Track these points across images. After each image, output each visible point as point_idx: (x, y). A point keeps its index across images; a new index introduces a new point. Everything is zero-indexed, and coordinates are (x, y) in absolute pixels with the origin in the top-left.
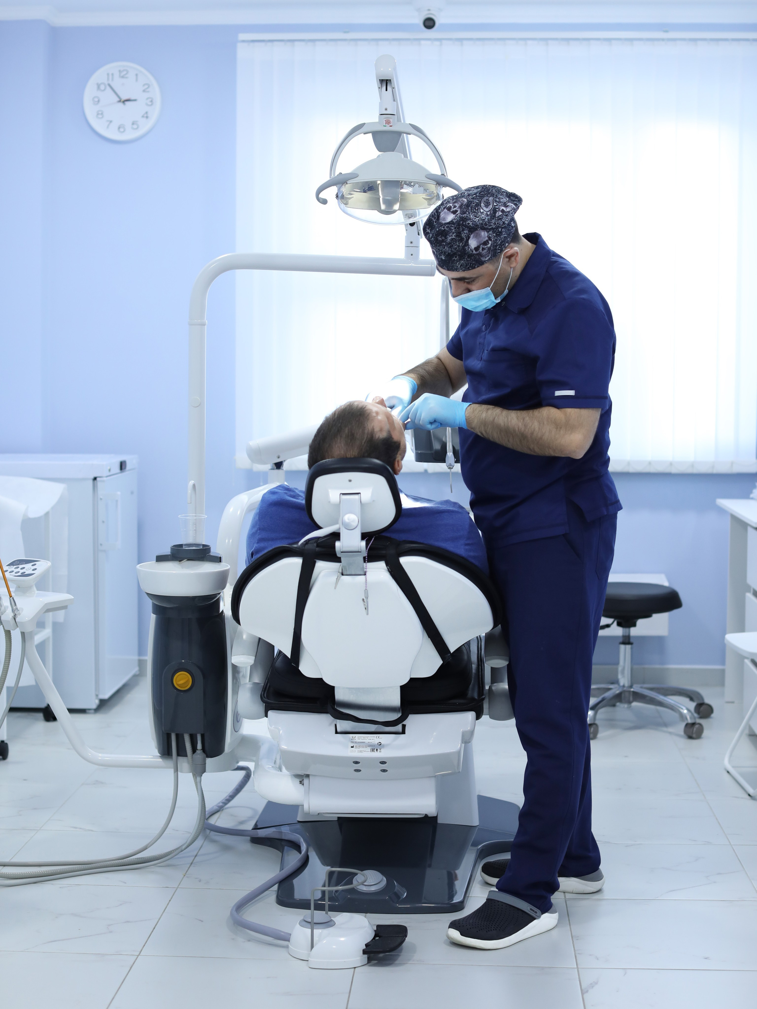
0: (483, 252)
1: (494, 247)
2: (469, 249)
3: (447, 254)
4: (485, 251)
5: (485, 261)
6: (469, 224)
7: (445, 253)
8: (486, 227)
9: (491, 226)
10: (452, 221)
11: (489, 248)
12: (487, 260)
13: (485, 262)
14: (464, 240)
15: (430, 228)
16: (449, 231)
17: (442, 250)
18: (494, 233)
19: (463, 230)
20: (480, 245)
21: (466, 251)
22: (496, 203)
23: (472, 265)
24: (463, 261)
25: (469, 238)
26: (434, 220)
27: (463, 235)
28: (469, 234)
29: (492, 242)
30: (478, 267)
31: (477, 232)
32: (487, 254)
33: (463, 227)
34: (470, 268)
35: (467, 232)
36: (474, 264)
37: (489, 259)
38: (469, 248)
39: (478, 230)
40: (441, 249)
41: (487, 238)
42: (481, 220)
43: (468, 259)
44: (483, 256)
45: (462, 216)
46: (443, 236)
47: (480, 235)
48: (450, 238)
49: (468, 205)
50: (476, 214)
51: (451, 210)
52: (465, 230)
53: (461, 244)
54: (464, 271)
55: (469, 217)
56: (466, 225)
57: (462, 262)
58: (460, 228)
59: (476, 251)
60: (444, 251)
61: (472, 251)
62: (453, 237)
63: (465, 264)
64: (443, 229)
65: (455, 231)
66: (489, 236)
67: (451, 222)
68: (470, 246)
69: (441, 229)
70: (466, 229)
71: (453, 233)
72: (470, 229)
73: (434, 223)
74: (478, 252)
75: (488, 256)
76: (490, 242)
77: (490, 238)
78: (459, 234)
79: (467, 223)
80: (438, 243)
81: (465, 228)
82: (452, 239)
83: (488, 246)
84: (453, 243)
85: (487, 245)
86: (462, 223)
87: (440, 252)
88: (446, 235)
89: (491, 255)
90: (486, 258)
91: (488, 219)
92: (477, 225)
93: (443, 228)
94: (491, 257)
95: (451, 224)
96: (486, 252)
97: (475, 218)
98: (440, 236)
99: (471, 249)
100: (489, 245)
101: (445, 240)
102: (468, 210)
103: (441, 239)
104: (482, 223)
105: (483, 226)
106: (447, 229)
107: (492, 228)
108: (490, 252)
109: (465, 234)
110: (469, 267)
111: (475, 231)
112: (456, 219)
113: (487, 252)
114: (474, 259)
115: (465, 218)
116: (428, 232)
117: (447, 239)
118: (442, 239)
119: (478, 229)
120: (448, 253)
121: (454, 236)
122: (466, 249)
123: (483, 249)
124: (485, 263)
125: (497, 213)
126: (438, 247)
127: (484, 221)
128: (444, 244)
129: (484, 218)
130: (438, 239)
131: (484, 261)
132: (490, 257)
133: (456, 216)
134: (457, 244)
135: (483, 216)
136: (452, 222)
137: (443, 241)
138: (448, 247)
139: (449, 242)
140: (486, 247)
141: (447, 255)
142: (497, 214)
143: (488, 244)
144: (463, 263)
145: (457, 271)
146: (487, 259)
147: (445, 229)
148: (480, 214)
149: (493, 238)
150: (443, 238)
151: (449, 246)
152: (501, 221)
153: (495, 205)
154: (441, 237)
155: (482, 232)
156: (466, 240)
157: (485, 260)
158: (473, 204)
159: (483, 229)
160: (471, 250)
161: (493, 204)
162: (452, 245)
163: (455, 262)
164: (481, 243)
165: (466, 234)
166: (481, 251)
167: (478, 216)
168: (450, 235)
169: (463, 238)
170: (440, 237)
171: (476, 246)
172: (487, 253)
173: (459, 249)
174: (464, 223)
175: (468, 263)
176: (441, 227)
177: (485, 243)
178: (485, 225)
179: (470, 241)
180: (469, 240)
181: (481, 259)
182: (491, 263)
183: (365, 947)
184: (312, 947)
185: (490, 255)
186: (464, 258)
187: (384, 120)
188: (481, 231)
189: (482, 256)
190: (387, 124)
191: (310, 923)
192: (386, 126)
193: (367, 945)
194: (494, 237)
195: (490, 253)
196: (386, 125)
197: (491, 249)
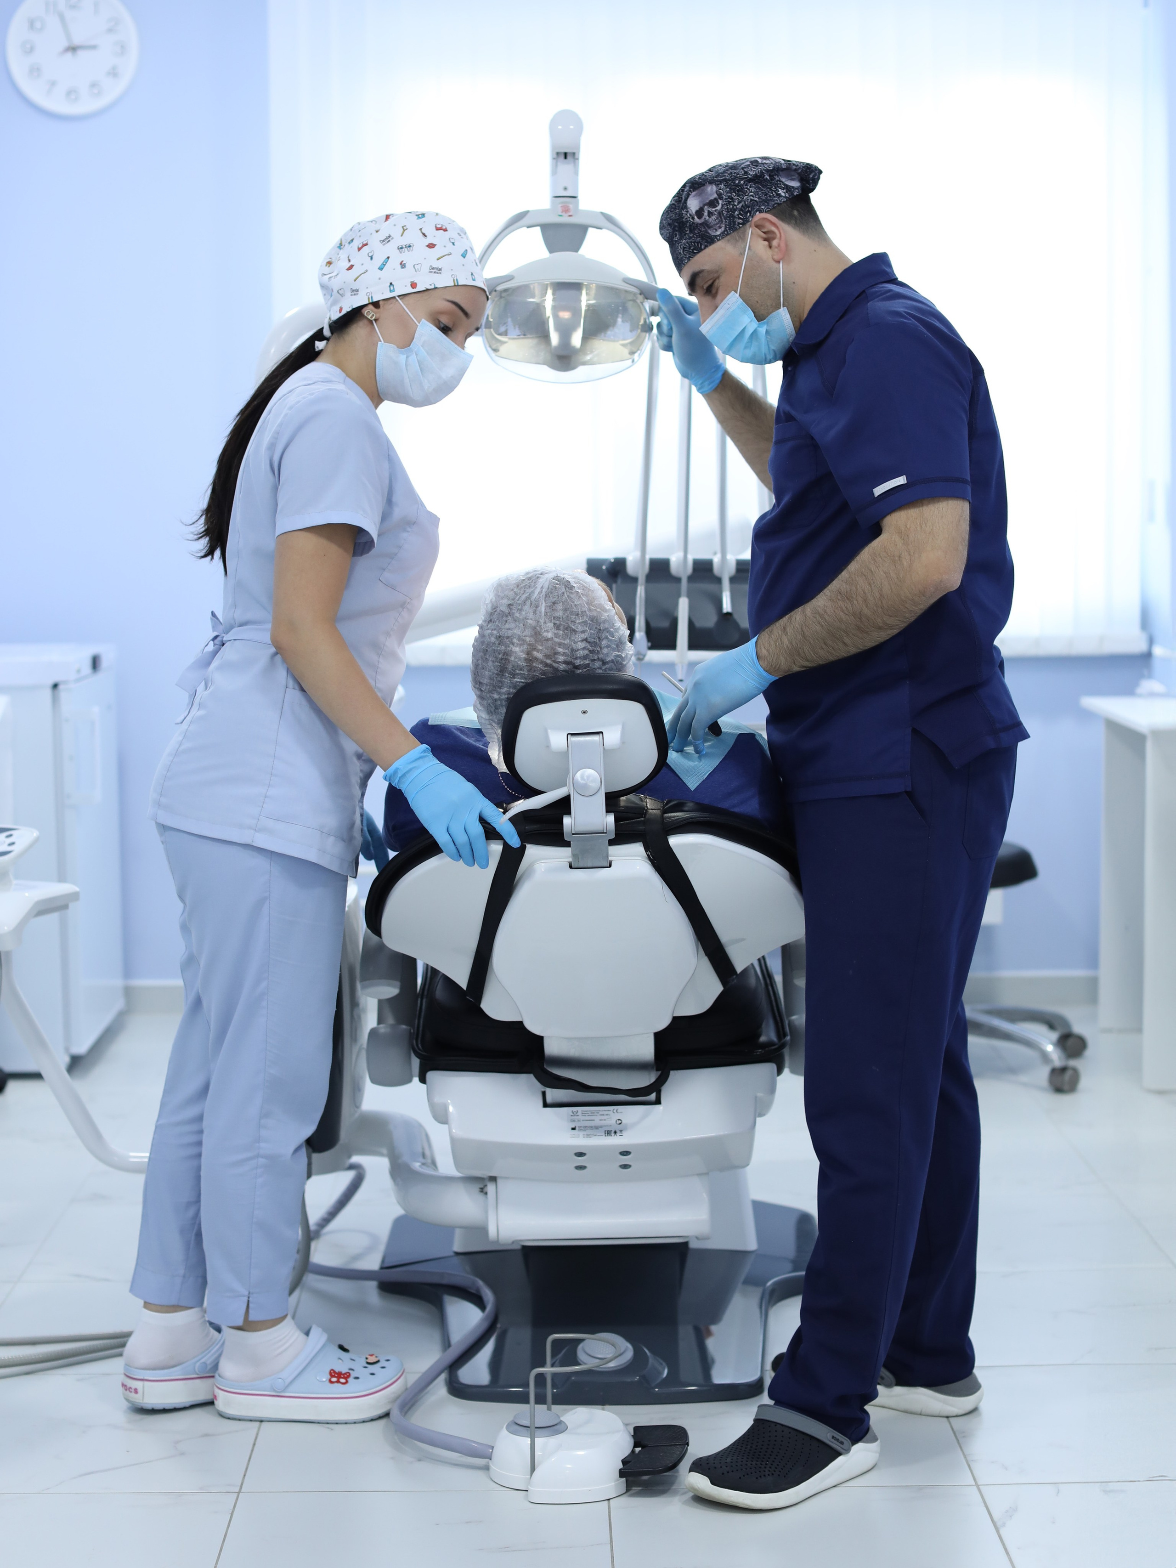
0: (711, 219)
1: (728, 212)
2: (688, 215)
4: (714, 217)
5: (716, 236)
11: (720, 213)
12: (720, 234)
18: (727, 188)
20: (704, 205)
21: (683, 218)
23: (696, 244)
24: (684, 240)
30: (706, 249)
32: (717, 224)
34: (695, 252)
36: (699, 242)
37: (723, 233)
38: (687, 212)
41: (715, 196)
43: (690, 235)
44: (712, 227)
57: (683, 242)
59: (699, 218)
61: (693, 218)
66: (719, 192)
68: (689, 210)
74: (702, 220)
75: (720, 227)
76: (720, 202)
77: (720, 196)
85: (717, 207)
89: (726, 227)
90: (716, 230)
94: (725, 230)
96: (715, 220)
99: (691, 213)
100: (719, 208)
108: (721, 218)
110: (693, 250)
113: (717, 218)
114: (699, 234)
122: (683, 213)
123: (710, 214)
124: (716, 240)
131: (714, 236)
132: (723, 229)
140: (714, 209)
143: (717, 204)
144: (685, 245)
146: (718, 233)
157: (715, 234)
160: (690, 215)
164: (705, 203)
166: (707, 218)
171: (697, 209)
172: (717, 222)
175: (691, 243)
177: (712, 203)
181: (709, 233)
182: (728, 241)
183: (621, 1466)
184: (533, 1469)
185: (724, 226)
186: (685, 235)
189: (709, 227)
191: (529, 1427)
193: (624, 1462)
195: (722, 222)
197: (723, 214)
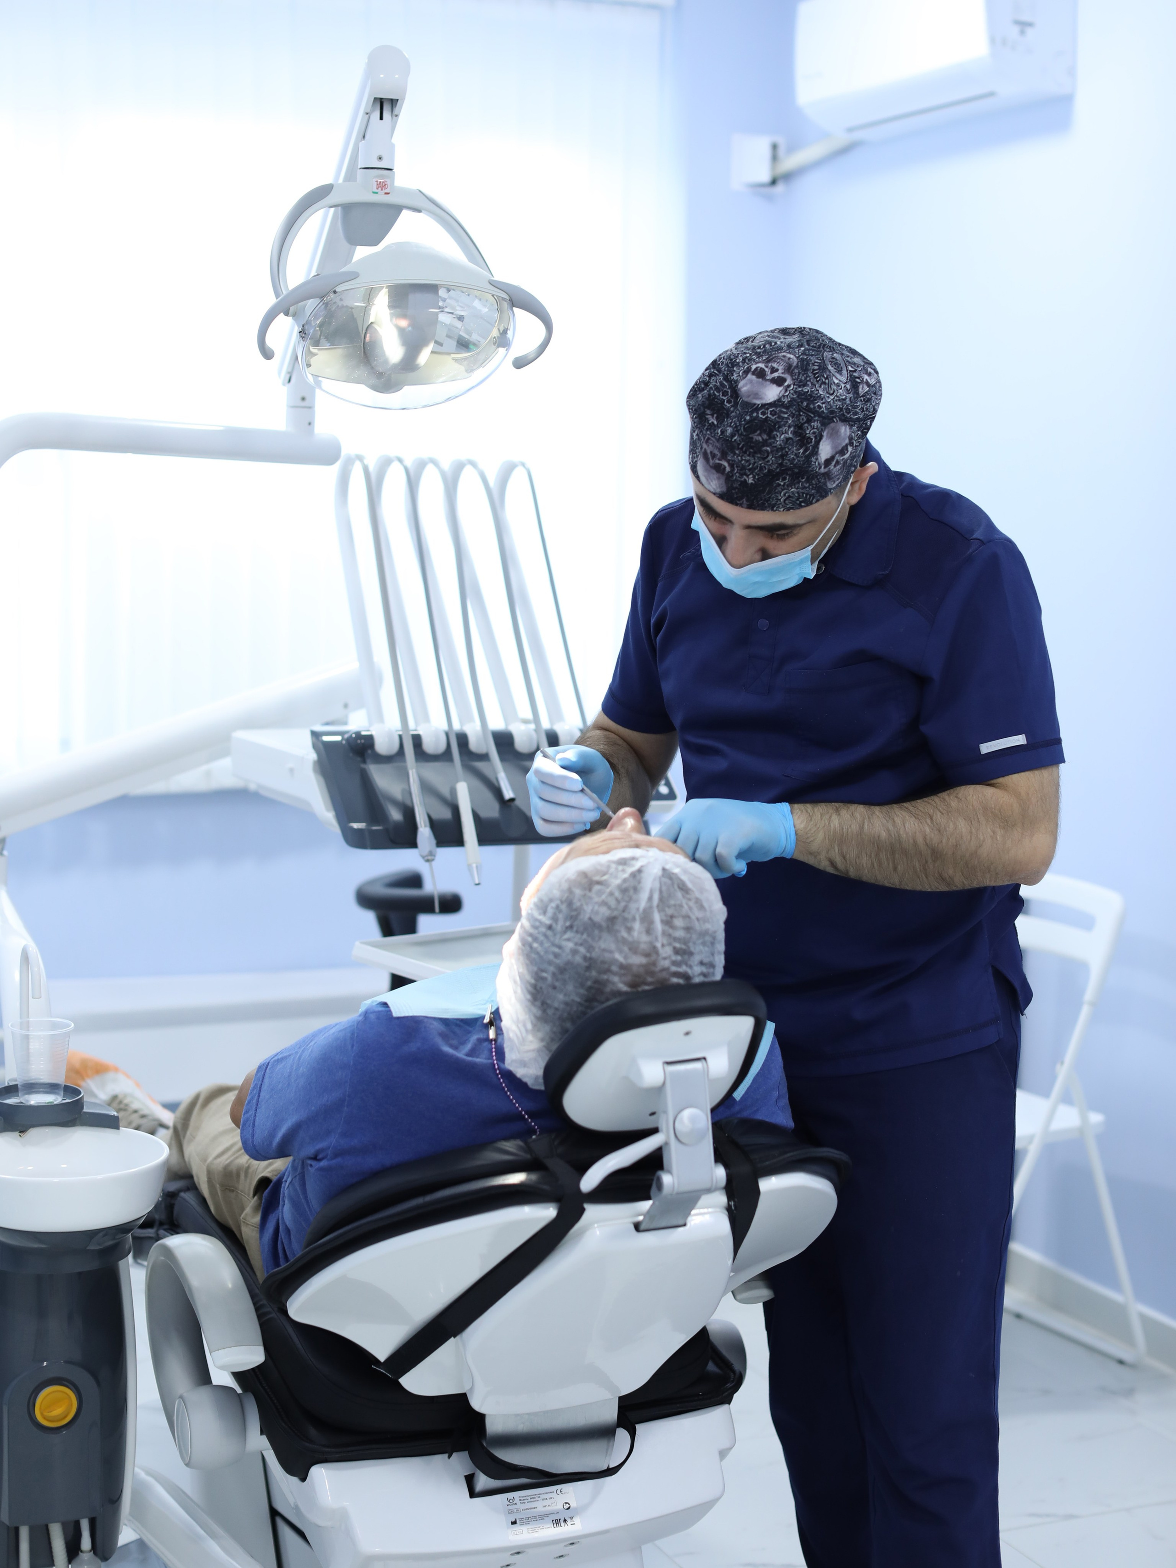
0: (834, 470)
1: (851, 460)
2: (817, 464)
3: (766, 471)
4: (838, 468)
6: (820, 407)
7: (761, 469)
8: (848, 416)
9: (856, 413)
10: (779, 400)
11: (845, 463)
13: (830, 491)
14: (811, 442)
15: (715, 415)
16: (778, 422)
17: (755, 463)
18: (859, 431)
19: (809, 421)
20: (835, 454)
21: (810, 467)
22: (852, 367)
23: (806, 497)
24: (795, 488)
25: (821, 437)
26: (725, 398)
27: (808, 432)
28: (822, 429)
29: (853, 448)
30: (816, 502)
31: (832, 425)
33: (810, 414)
34: (803, 504)
35: (817, 426)
36: (813, 494)
38: (815, 460)
39: (834, 422)
40: (752, 461)
41: (847, 441)
42: (839, 400)
43: (805, 485)
44: (832, 478)
45: (802, 390)
46: (765, 431)
47: (839, 433)
48: (782, 437)
49: (804, 365)
50: (827, 386)
51: (768, 378)
52: (815, 421)
53: (801, 451)
54: (789, 509)
55: (817, 394)
56: (816, 411)
57: (793, 490)
58: (801, 415)
59: (827, 467)
60: (761, 464)
61: (822, 468)
62: (788, 435)
63: (796, 495)
64: (764, 417)
65: (793, 421)
66: (852, 436)
67: (777, 403)
68: (816, 457)
69: (757, 416)
70: (817, 418)
71: (789, 427)
72: (824, 418)
73: (725, 403)
74: (827, 470)
76: (850, 449)
77: (851, 441)
78: (799, 429)
79: (817, 405)
80: (752, 447)
81: (815, 416)
82: (788, 439)
83: (844, 457)
84: (788, 449)
85: (845, 454)
86: (806, 406)
87: (751, 466)
88: (771, 431)
90: (834, 483)
91: (850, 398)
92: (832, 412)
93: (763, 414)
95: (780, 406)
97: (828, 395)
98: (758, 432)
99: (820, 462)
100: (847, 456)
101: (770, 441)
102: (808, 379)
103: (760, 439)
104: (841, 406)
105: (843, 415)
106: (773, 418)
107: (858, 419)
108: (843, 469)
109: (814, 428)
110: (801, 502)
111: (830, 423)
112: (787, 396)
114: (816, 484)
115: (811, 396)
116: (713, 423)
117: (774, 438)
118: (763, 439)
119: (834, 419)
120: (769, 470)
121: (791, 433)
122: (813, 463)
123: (836, 464)
124: (829, 493)
125: (861, 387)
126: (749, 455)
127: (845, 403)
128: (768, 449)
129: (844, 397)
130: (752, 438)
131: (829, 488)
133: (786, 391)
134: (793, 452)
135: (841, 391)
136: (781, 402)
137: (765, 443)
138: (776, 457)
139: (780, 445)
140: (842, 458)
141: (764, 474)
142: (860, 390)
143: (846, 452)
144: (793, 493)
145: (772, 510)
146: (832, 487)
147: (767, 417)
148: (835, 388)
149: (856, 440)
150: (765, 437)
151: (780, 454)
152: (871, 404)
153: (851, 371)
154: (760, 435)
155: (842, 426)
156: (815, 442)
158: (813, 365)
159: (845, 420)
160: (820, 464)
161: (847, 367)
162: (786, 452)
163: (779, 489)
164: (837, 450)
165: (817, 428)
166: (832, 468)
167: (831, 392)
168: (782, 431)
169: (809, 438)
170: (758, 435)
171: (828, 456)
172: (839, 472)
173: (799, 461)
174: (812, 406)
175: (803, 493)
176: (758, 413)
177: (843, 450)
178: (846, 412)
179: (822, 445)
180: (821, 443)
181: (826, 486)
182: (836, 493)
185: (842, 476)
186: (798, 483)
187: (375, 180)
188: (840, 424)
189: (830, 479)
190: (380, 189)
192: (377, 193)
194: (859, 438)
195: (842, 472)
196: (376, 191)
197: (847, 464)
